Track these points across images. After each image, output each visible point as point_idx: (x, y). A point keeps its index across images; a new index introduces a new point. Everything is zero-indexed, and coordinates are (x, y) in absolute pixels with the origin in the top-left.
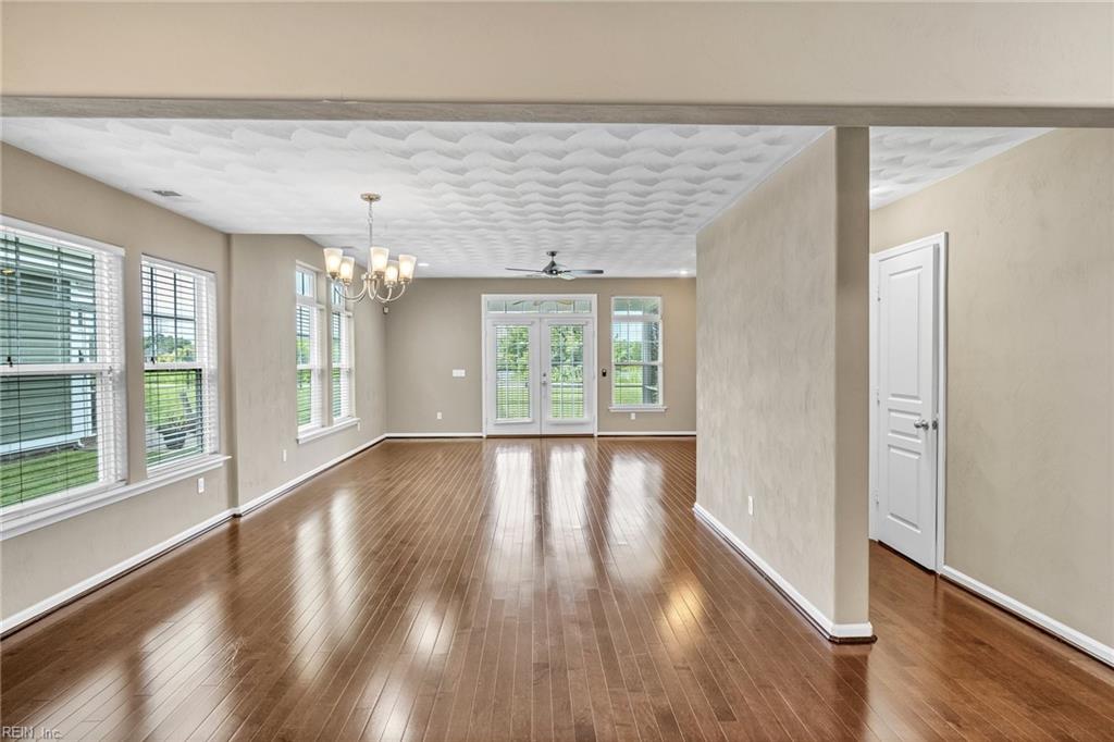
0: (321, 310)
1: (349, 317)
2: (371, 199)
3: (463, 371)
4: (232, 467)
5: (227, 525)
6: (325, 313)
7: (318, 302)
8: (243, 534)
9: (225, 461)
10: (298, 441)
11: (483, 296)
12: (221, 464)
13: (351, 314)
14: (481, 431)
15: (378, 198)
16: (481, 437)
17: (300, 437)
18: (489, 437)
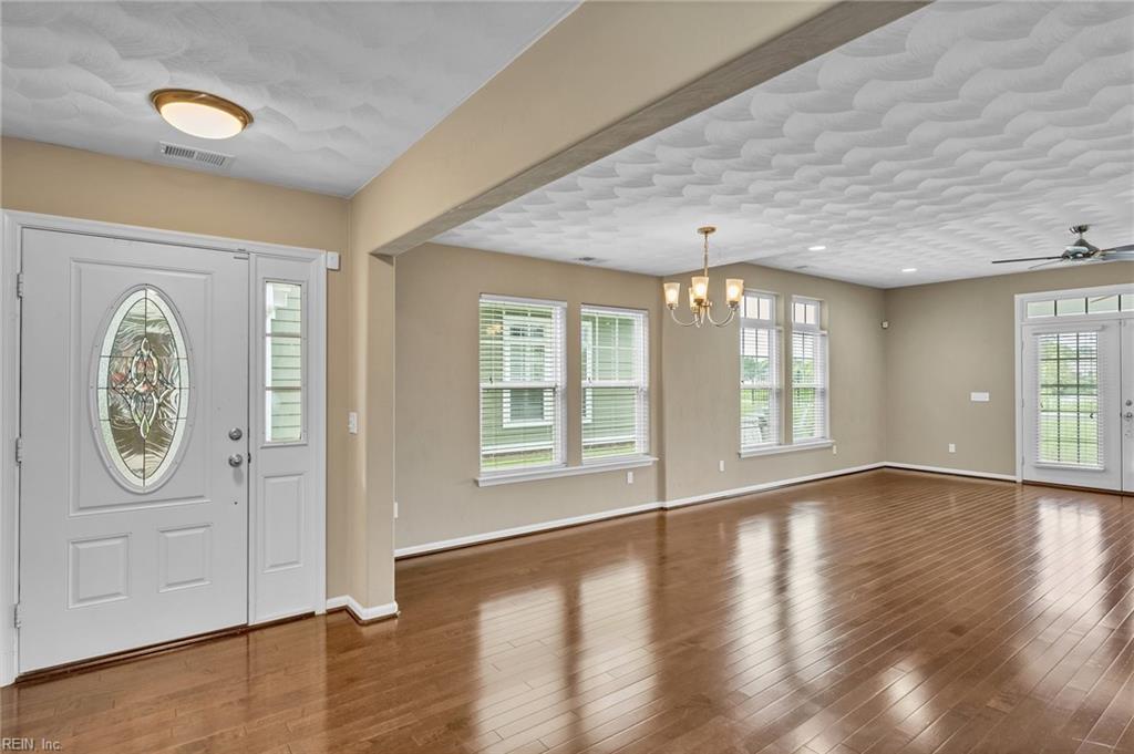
0: (780, 331)
1: (823, 335)
2: (707, 232)
3: (987, 394)
4: (661, 466)
5: (655, 514)
6: (783, 334)
7: (777, 324)
8: (669, 525)
9: (654, 462)
10: (740, 454)
11: (1016, 296)
12: (650, 464)
13: (825, 332)
14: (1014, 474)
15: (713, 230)
16: (1015, 482)
17: (742, 451)
18: (1025, 483)
